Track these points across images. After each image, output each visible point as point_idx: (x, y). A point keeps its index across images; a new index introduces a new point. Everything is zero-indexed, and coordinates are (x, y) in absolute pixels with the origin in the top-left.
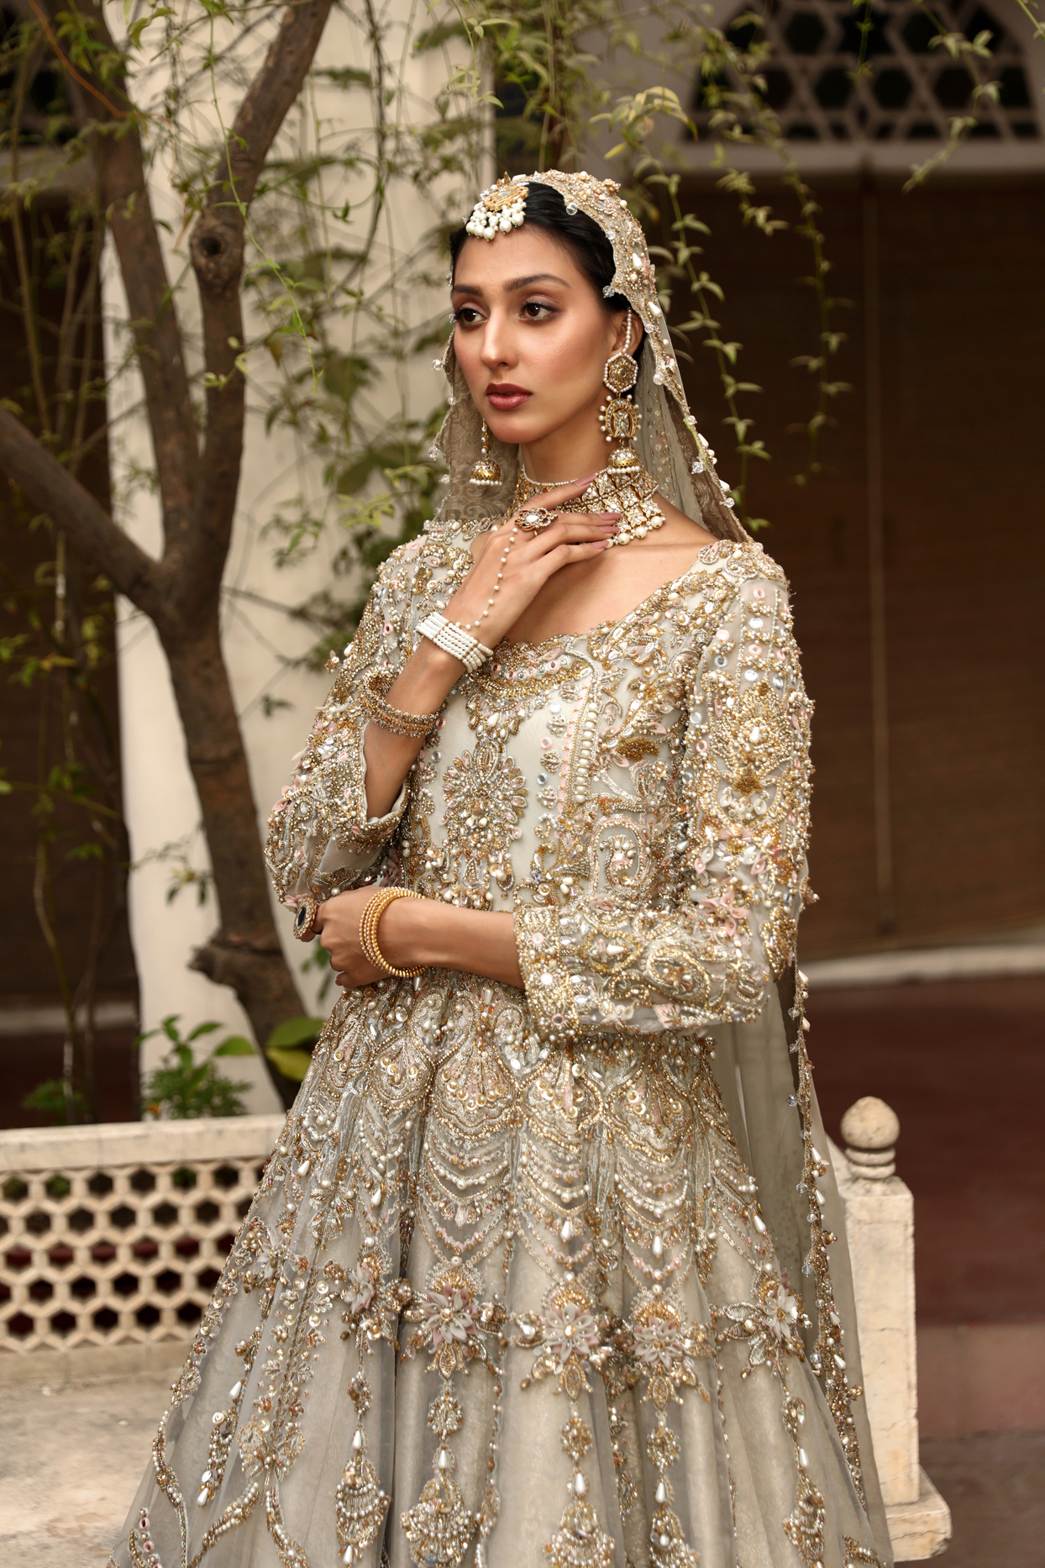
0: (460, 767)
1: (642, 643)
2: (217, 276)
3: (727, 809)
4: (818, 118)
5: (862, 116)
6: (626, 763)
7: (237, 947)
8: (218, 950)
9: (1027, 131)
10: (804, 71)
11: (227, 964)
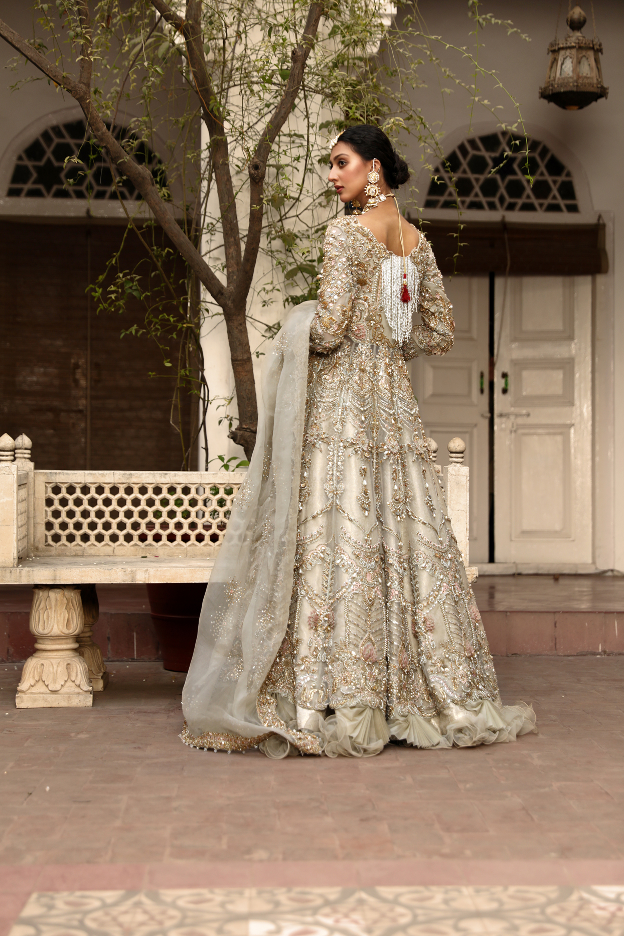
2: (258, 176)
4: (483, 200)
5: (502, 200)
7: (246, 430)
8: (238, 432)
9: (573, 209)
10: (477, 180)
11: (242, 436)
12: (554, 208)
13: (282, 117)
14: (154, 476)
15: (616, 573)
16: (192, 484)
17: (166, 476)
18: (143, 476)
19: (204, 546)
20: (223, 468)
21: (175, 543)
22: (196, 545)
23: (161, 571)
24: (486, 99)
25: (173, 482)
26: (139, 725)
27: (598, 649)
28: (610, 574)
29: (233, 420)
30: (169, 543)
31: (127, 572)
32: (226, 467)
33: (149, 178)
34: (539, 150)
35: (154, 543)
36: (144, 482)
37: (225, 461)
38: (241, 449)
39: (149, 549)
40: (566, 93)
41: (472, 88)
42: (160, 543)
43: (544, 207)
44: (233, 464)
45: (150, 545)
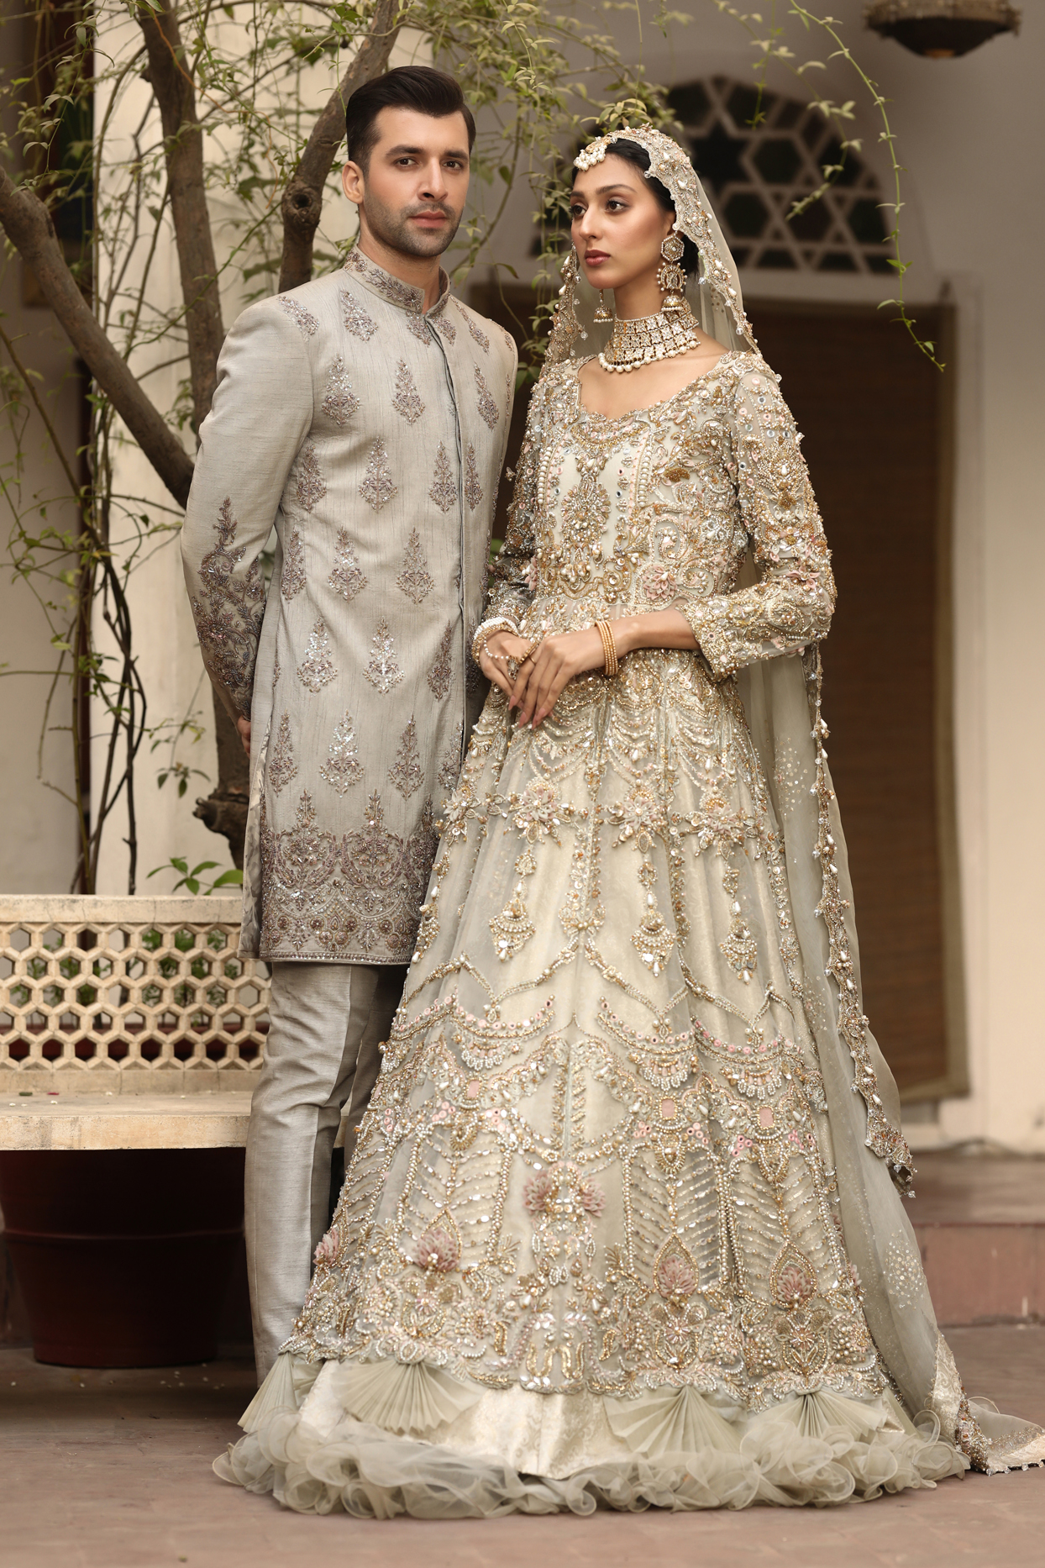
3: (781, 520)
6: (669, 483)
7: (236, 798)
8: (217, 803)
9: (881, 266)
11: (227, 812)
12: (838, 263)
14: (46, 903)
15: (988, 1148)
16: (133, 924)
17: (76, 906)
18: (22, 906)
19: (162, 1067)
20: (184, 886)
21: (93, 1062)
22: (142, 1067)
23: (107, 1121)
24: (784, 45)
25: (90, 919)
26: (90, 1466)
27: (1020, 1309)
28: (974, 1149)
29: (191, 774)
30: (78, 1062)
31: (31, 1124)
32: (193, 885)
33: (43, 219)
34: (802, 122)
35: (45, 1062)
36: (23, 920)
37: (190, 871)
38: (222, 842)
39: (34, 1077)
40: (928, 22)
41: (755, 21)
42: (60, 1062)
43: (816, 260)
44: (207, 878)
45: (36, 1066)
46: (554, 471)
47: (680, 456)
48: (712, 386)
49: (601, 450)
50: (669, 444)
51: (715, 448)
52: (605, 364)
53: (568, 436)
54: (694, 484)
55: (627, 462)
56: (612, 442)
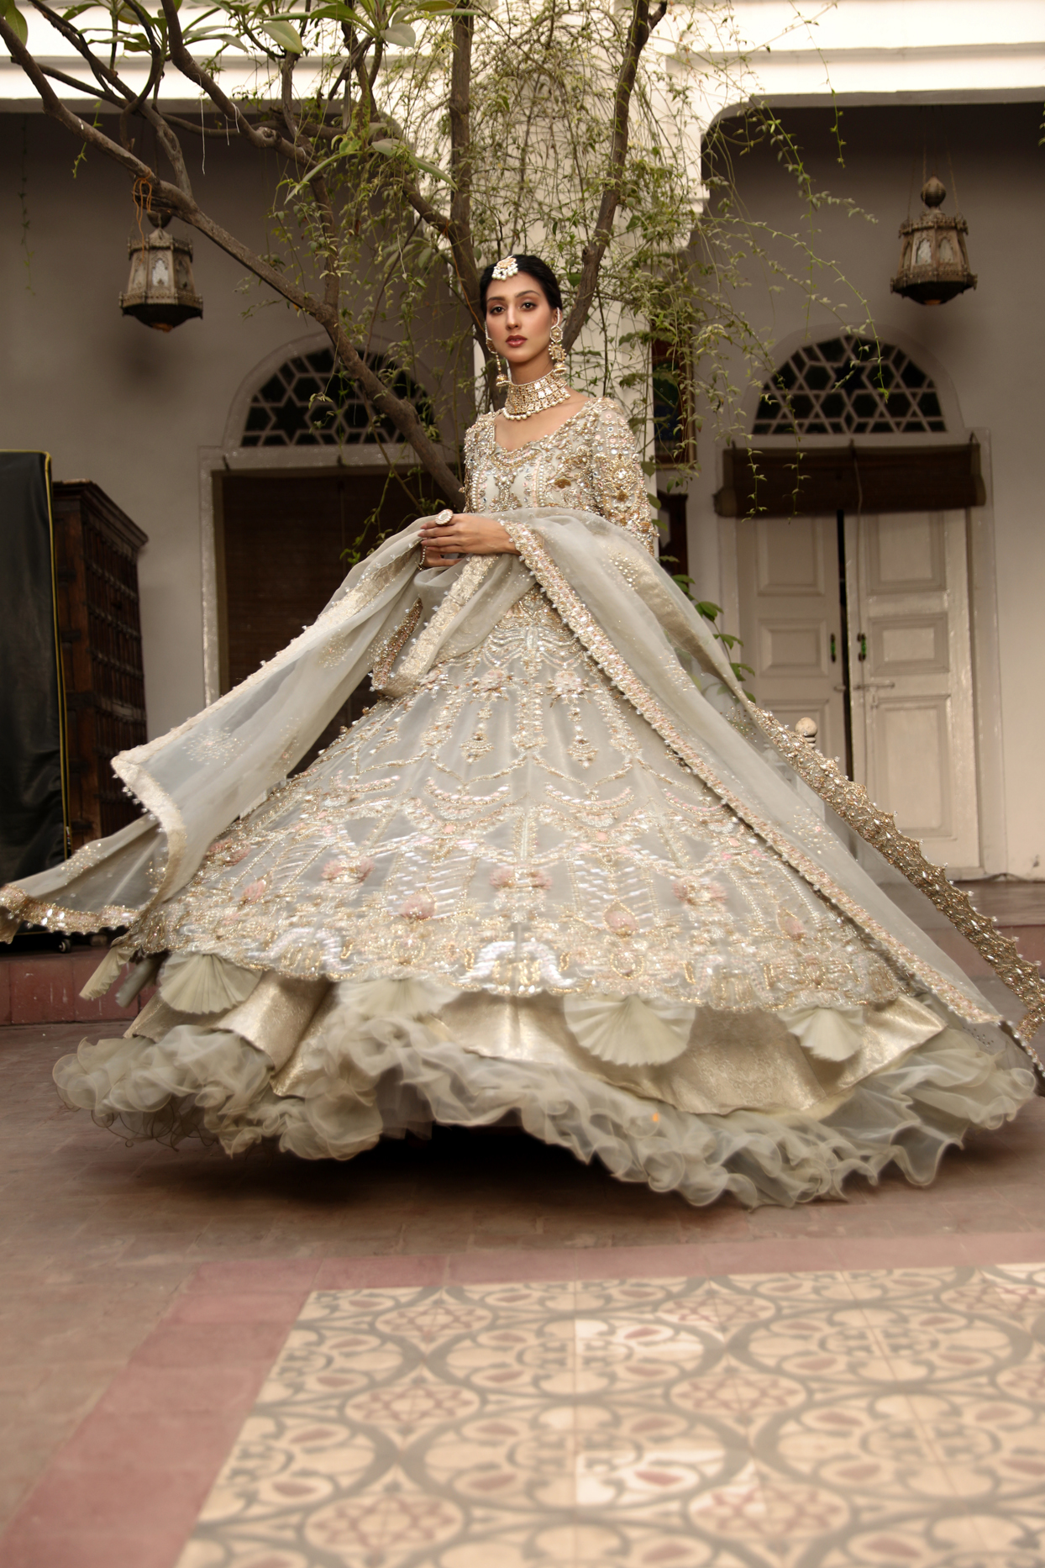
0: (495, 502)
1: (561, 440)
3: (616, 508)
4: (826, 421)
5: (849, 420)
6: (558, 489)
9: (938, 427)
10: (817, 397)
12: (915, 427)
13: (573, 332)
15: (1009, 878)
24: (825, 297)
28: (1002, 879)
34: (893, 356)
40: (924, 285)
41: (807, 284)
43: (902, 427)
46: (482, 487)
47: (563, 470)
48: (581, 423)
49: (511, 470)
50: (554, 462)
51: (585, 463)
52: (508, 416)
53: (489, 463)
54: (573, 489)
55: (528, 478)
56: (519, 464)
